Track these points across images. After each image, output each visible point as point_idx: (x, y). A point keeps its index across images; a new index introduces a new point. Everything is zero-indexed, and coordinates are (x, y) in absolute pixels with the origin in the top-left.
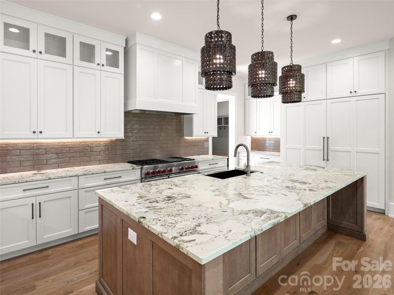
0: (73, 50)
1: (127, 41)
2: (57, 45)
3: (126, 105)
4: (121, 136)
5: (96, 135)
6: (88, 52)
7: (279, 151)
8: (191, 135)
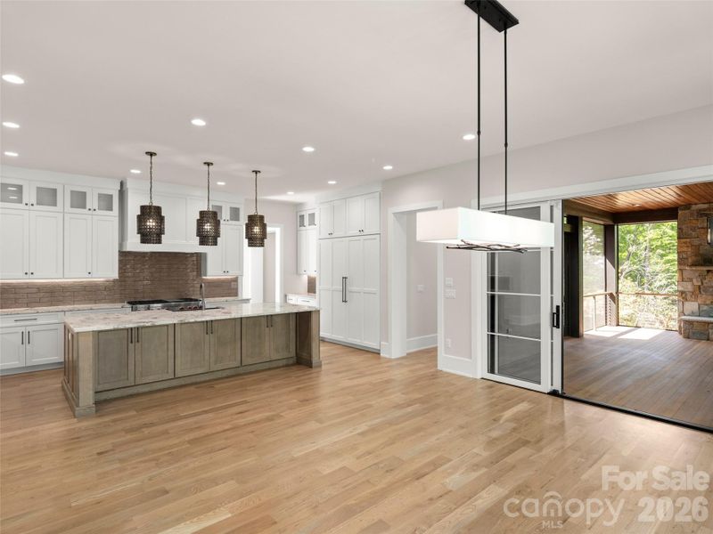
0: (64, 199)
1: (122, 184)
2: (48, 196)
3: (121, 245)
4: (115, 275)
5: (87, 275)
6: (79, 200)
7: (315, 292)
8: (206, 275)
